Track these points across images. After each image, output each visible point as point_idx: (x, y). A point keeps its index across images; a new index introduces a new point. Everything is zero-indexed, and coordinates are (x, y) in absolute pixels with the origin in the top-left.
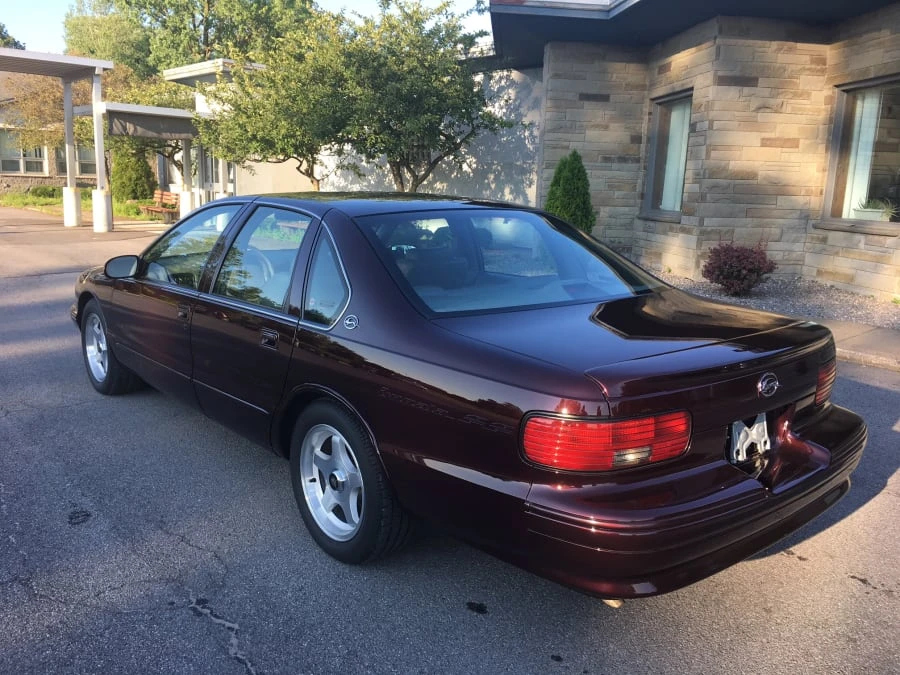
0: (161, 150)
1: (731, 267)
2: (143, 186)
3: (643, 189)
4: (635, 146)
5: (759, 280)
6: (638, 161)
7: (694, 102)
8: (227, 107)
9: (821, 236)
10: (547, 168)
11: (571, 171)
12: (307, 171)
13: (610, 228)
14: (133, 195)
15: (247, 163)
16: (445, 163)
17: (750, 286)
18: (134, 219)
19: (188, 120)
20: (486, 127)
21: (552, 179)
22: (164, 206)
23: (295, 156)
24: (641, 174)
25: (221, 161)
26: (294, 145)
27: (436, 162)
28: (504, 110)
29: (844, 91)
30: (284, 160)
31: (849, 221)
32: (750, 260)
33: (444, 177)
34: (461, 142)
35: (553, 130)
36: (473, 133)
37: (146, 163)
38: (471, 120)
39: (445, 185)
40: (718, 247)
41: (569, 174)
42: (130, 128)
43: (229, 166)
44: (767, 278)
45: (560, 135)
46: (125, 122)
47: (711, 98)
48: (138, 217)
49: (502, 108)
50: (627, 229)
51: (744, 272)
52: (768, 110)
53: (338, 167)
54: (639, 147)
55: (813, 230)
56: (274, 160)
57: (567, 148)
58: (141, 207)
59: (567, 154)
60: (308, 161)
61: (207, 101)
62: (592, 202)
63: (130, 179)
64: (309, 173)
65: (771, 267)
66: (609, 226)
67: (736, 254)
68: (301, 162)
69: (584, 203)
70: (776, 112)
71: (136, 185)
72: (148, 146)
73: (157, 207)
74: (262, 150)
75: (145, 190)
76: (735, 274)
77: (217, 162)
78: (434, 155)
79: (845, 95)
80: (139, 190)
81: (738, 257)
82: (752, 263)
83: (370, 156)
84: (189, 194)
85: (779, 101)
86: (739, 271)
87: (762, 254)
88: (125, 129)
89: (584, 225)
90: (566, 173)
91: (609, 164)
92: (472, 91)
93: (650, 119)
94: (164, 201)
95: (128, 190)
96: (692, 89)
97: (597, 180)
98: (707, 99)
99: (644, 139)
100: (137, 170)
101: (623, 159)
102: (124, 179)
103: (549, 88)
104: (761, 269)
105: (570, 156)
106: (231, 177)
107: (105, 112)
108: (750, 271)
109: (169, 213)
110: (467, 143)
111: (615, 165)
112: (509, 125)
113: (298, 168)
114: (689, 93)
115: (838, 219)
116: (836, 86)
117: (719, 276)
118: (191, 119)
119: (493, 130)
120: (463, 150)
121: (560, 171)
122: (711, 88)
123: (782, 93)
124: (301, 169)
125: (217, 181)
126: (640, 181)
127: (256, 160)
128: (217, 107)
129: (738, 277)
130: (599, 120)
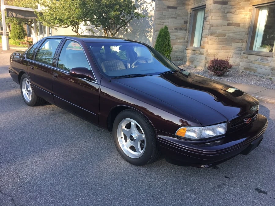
0: (27, 23)
1: (217, 66)
2: (22, 35)
3: (187, 40)
4: (185, 25)
5: (226, 71)
6: (186, 30)
7: (206, 9)
8: (47, 8)
9: (246, 57)
10: (156, 32)
11: (165, 32)
12: (75, 31)
13: (176, 53)
14: (18, 38)
15: (55, 27)
16: (122, 29)
17: (223, 73)
18: (18, 46)
19: (33, 12)
20: (136, 17)
21: (158, 35)
22: (28, 42)
23: (71, 25)
24: (187, 34)
25: (46, 27)
26: (70, 22)
27: (119, 28)
28: (142, 11)
29: (256, 7)
30: (68, 27)
31: (255, 51)
32: (224, 64)
33: (122, 34)
34: (127, 22)
35: (158, 19)
36: (131, 19)
37: (23, 27)
38: (131, 14)
39: (122, 36)
40: (213, 60)
41: (164, 33)
42: (14, 14)
43: (49, 29)
44: (229, 70)
45: (160, 20)
46: (13, 12)
47: (212, 8)
48: (19, 45)
49: (141, 10)
50: (182, 53)
51: (222, 68)
52: (231, 13)
53: (86, 30)
54: (187, 26)
55: (243, 54)
56: (64, 27)
57: (163, 25)
58: (20, 42)
59: (163, 27)
60: (76, 27)
61: (41, 6)
62: (171, 43)
63: (17, 33)
64: (76, 31)
65: (231, 67)
66: (176, 52)
67: (220, 62)
68: (73, 28)
69: (168, 44)
70: (233, 14)
71: (19, 35)
72: (22, 21)
73: (26, 42)
74: (60, 23)
75: (22, 36)
76: (219, 69)
77: (45, 27)
78: (118, 26)
79: (256, 8)
80: (20, 36)
81: (220, 63)
82: (225, 65)
83: (96, 26)
84: (36, 38)
85: (234, 10)
86: (220, 68)
87: (227, 62)
88: (12, 15)
89: (168, 51)
90: (163, 33)
91: (177, 31)
92: (131, 5)
93: (190, 16)
94: (28, 40)
95: (17, 36)
96: (205, 5)
97: (173, 36)
98: (210, 9)
99: (188, 23)
100: (20, 30)
101: (181, 29)
102: (15, 33)
103: (157, 4)
104: (227, 67)
105: (164, 27)
106: (50, 32)
107: (5, 9)
108: (224, 68)
109: (29, 44)
110: (129, 22)
111: (179, 31)
112: (144, 17)
113: (72, 30)
114: (204, 7)
115: (252, 51)
116: (253, 6)
117: (213, 70)
118: (34, 12)
119: (138, 18)
120: (128, 24)
121: (161, 32)
122: (212, 5)
123: (235, 7)
124: (73, 30)
125: (45, 34)
126: (186, 37)
127: (57, 27)
128: (44, 8)
129: (220, 70)
130: (174, 15)
